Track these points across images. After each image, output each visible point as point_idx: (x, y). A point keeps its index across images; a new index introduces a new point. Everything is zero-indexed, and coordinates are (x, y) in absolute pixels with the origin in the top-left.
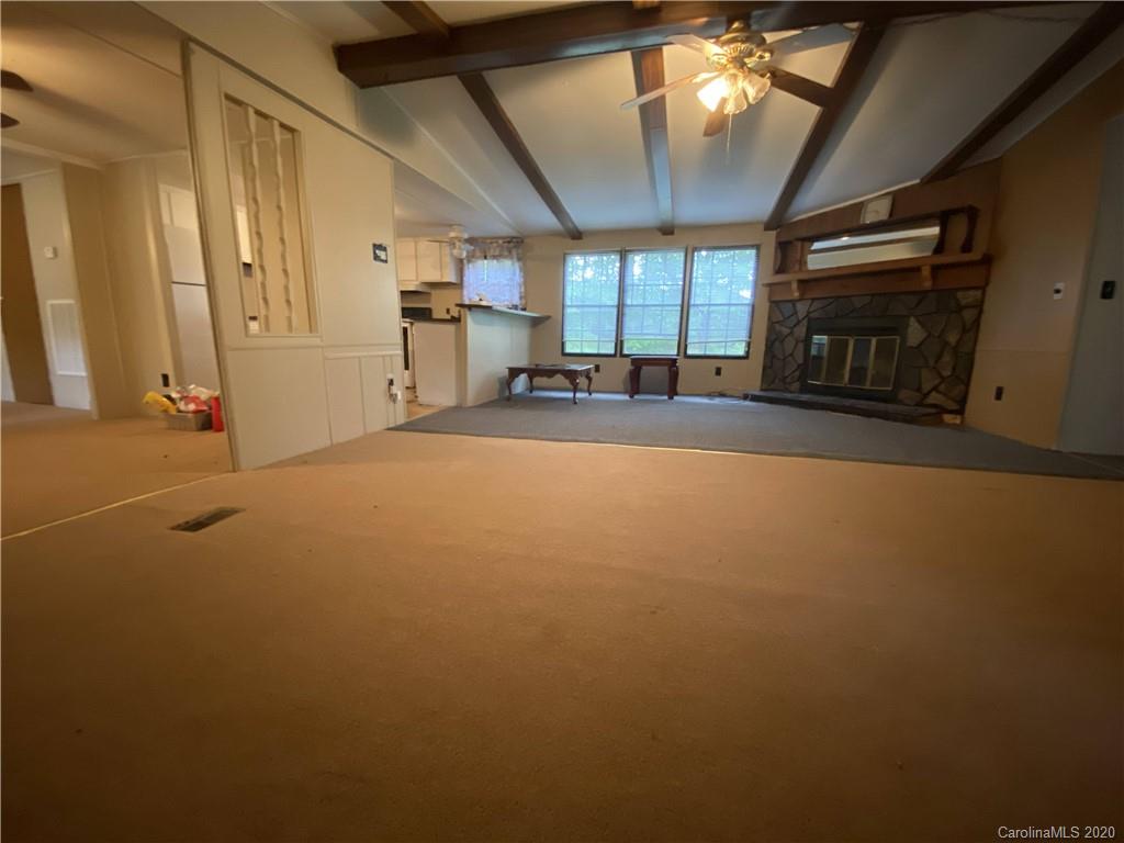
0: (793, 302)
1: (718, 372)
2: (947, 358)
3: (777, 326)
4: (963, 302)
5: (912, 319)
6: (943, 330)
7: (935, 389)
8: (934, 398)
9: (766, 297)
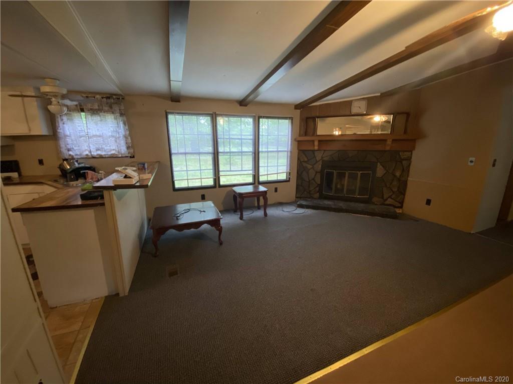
0: (313, 151)
1: (276, 190)
2: (395, 183)
3: (305, 164)
4: (402, 157)
5: (379, 164)
6: (394, 170)
7: (390, 197)
8: (390, 201)
9: (296, 148)
